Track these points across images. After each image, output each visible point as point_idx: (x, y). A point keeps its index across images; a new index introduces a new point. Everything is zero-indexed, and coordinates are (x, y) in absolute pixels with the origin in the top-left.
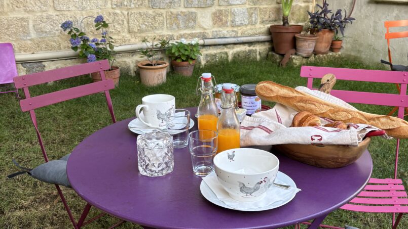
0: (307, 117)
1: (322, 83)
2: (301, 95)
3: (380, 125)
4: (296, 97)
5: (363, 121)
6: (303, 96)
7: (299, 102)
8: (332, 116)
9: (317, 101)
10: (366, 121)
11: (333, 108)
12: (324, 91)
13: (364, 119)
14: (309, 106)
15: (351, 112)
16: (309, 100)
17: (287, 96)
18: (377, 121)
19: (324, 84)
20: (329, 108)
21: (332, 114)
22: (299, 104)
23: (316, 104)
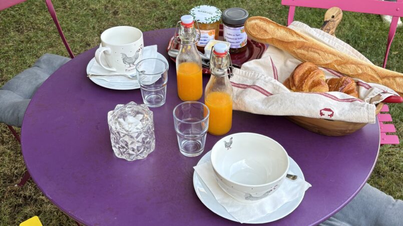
0: (310, 71)
1: (325, 20)
2: (302, 40)
3: (395, 86)
4: (296, 42)
5: (375, 79)
6: (304, 41)
7: (300, 48)
8: (339, 68)
9: (321, 49)
10: (378, 78)
11: (340, 59)
12: (328, 31)
13: (376, 76)
14: (311, 54)
15: (361, 66)
16: (312, 48)
17: (286, 41)
18: (391, 80)
19: (328, 21)
20: (335, 59)
21: (338, 65)
22: (300, 51)
23: (320, 52)
